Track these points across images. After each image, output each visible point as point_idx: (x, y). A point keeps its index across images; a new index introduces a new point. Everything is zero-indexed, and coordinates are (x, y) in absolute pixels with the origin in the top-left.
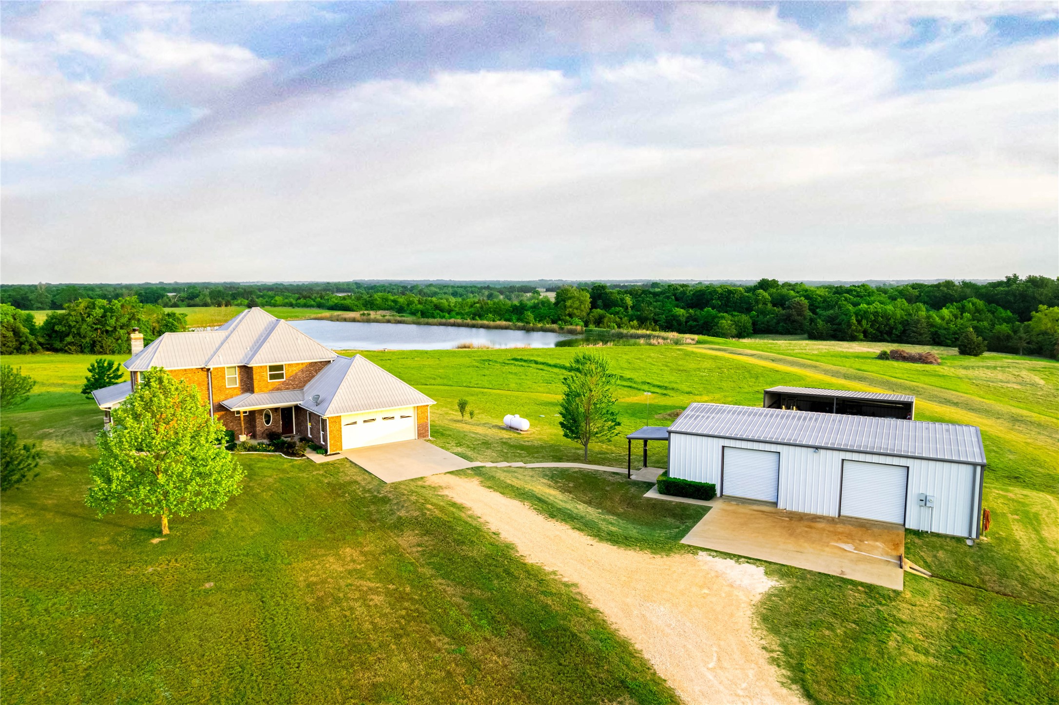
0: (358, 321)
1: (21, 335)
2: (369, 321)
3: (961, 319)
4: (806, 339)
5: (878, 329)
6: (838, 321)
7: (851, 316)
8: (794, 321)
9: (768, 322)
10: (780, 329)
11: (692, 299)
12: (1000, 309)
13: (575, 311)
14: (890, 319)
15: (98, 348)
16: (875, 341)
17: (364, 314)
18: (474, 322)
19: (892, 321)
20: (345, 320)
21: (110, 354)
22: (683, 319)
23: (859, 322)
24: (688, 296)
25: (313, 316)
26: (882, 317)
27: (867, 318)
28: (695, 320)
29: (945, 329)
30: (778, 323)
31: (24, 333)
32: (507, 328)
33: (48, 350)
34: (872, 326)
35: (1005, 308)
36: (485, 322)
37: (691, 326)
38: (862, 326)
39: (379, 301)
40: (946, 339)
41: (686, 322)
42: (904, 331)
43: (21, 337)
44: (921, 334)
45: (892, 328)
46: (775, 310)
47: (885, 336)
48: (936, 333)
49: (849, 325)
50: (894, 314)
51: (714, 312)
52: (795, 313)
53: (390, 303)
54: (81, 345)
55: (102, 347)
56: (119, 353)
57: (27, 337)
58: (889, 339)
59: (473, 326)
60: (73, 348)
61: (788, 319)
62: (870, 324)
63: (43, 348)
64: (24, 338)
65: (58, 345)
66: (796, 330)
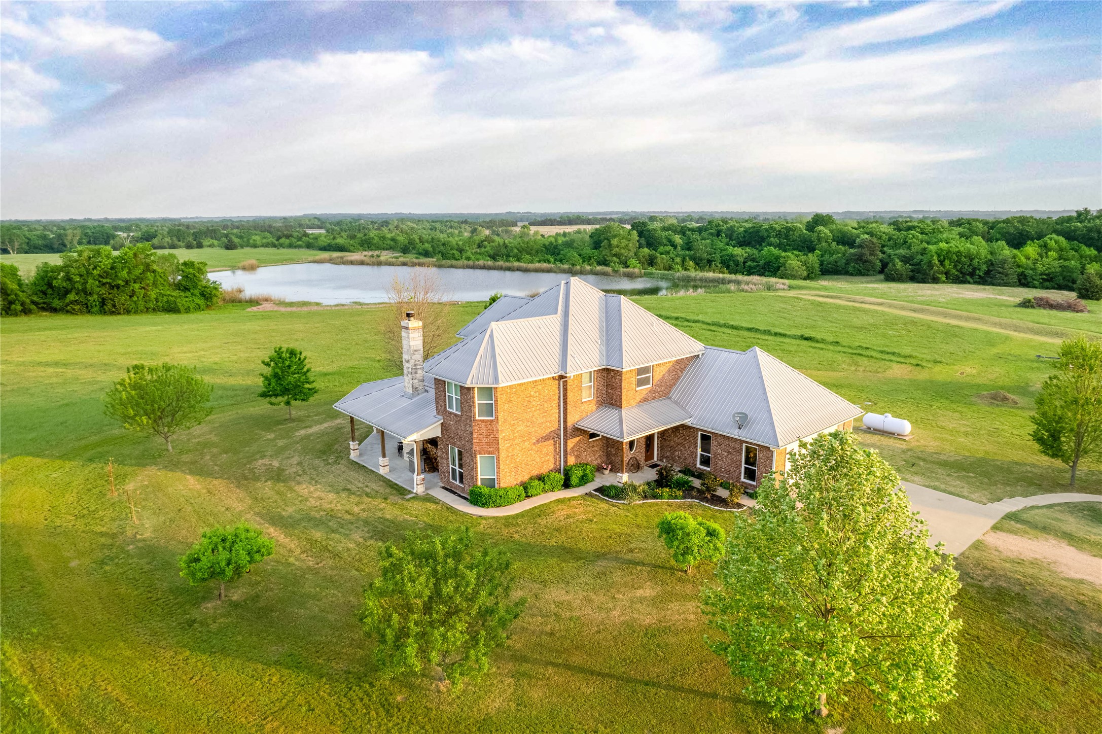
0: (368, 264)
1: (9, 292)
2: (380, 264)
3: (1047, 257)
4: (881, 281)
5: (960, 271)
6: (915, 261)
7: (932, 256)
8: (866, 261)
9: (836, 262)
10: (851, 269)
11: (744, 237)
12: (1084, 247)
13: (623, 251)
14: (973, 259)
15: (109, 306)
16: (955, 283)
17: (372, 256)
18: (508, 264)
19: (975, 262)
20: (352, 263)
21: (124, 314)
22: (741, 260)
23: (942, 262)
24: (740, 233)
25: (311, 259)
26: (965, 257)
27: (950, 259)
28: (753, 260)
29: (1032, 269)
30: (847, 263)
31: (12, 290)
32: (549, 271)
33: (43, 309)
34: (955, 266)
35: (1089, 246)
36: (523, 265)
37: (750, 266)
38: (944, 267)
39: (376, 240)
40: (1034, 279)
41: (745, 263)
42: (988, 273)
43: (9, 295)
44: (1007, 275)
45: (974, 269)
46: (841, 249)
47: (968, 278)
48: (1023, 274)
49: (930, 265)
50: (978, 253)
51: (776, 251)
52: (868, 253)
53: (389, 242)
54: (86, 304)
55: (114, 306)
56: (136, 312)
57: (16, 295)
58: (971, 281)
59: (509, 269)
60: (77, 307)
61: (860, 259)
62: (953, 264)
63: (38, 308)
64: (13, 296)
65: (56, 303)
66: (868, 271)
